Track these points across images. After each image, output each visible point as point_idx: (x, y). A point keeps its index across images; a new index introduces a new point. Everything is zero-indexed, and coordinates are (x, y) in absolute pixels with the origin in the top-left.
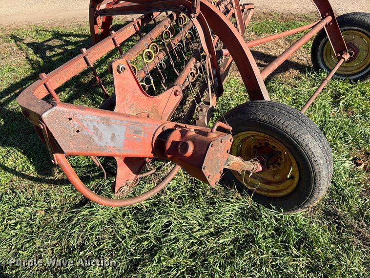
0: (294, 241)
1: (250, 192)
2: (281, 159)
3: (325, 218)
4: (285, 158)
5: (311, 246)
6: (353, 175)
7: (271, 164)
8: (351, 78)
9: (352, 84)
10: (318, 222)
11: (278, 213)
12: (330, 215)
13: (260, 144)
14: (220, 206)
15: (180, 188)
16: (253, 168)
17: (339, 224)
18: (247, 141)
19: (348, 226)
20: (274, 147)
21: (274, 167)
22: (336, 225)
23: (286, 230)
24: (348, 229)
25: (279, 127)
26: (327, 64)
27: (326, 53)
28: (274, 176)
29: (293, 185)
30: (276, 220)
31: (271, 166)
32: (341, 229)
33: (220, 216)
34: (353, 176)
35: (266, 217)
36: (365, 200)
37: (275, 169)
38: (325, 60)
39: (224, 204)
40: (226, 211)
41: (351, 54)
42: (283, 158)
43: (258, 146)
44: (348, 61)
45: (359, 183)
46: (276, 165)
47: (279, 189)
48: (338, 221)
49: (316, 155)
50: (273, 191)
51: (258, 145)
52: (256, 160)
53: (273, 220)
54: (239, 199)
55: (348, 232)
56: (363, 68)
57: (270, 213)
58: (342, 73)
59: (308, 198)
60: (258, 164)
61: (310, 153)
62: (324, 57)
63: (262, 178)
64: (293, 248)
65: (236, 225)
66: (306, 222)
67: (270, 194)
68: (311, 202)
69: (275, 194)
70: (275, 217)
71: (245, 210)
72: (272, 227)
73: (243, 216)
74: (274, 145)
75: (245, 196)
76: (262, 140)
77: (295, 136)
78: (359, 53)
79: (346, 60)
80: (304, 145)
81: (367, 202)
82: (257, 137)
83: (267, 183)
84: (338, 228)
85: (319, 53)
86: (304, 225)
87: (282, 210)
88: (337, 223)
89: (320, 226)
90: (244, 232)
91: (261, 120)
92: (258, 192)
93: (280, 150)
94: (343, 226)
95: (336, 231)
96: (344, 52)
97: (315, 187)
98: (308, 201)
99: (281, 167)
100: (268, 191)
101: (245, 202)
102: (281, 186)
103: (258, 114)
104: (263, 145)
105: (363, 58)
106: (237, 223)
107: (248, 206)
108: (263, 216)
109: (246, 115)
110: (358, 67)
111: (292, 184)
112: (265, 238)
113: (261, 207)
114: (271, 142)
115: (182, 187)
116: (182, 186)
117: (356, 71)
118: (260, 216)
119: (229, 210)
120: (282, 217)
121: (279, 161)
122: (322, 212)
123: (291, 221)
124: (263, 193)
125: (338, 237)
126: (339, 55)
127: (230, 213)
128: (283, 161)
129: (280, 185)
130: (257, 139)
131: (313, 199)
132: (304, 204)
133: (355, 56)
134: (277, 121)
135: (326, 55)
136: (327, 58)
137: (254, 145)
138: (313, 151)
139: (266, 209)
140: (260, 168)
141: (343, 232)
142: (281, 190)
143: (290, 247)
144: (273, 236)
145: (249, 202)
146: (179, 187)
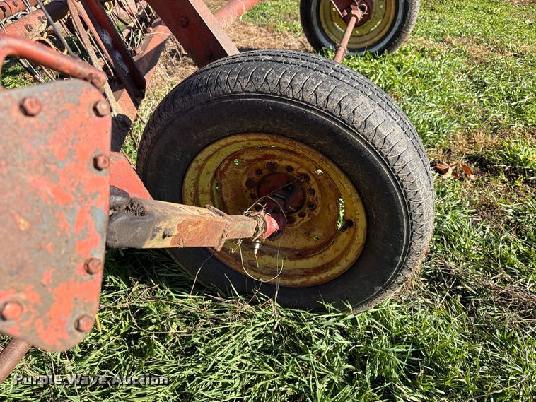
0: (398, 371)
1: (268, 289)
2: (313, 192)
3: (434, 291)
4: (320, 185)
5: (436, 367)
6: (443, 192)
7: (293, 212)
8: (373, 50)
9: (377, 59)
10: (426, 303)
11: (343, 317)
12: (439, 280)
13: (259, 172)
14: (209, 352)
15: (101, 341)
16: (257, 229)
17: (464, 293)
18: (227, 173)
19: (480, 290)
20: (290, 169)
21: (302, 215)
22: (459, 296)
23: (372, 351)
24: (482, 297)
25: (284, 98)
26: (332, 38)
27: (325, 19)
28: (308, 235)
29: (357, 241)
30: (344, 333)
31: (296, 215)
32: (470, 302)
33: (214, 376)
34: (444, 194)
35: (320, 336)
36: (484, 228)
37: (307, 219)
38: (326, 31)
39: (217, 341)
40: (228, 358)
41: (363, 9)
42: (315, 187)
43: (256, 178)
44: (362, 20)
45: (459, 201)
46: (306, 210)
47: (327, 259)
48: (459, 287)
49: (394, 142)
50: (318, 270)
51: (254, 176)
52: (258, 208)
53: (339, 338)
54: (251, 316)
55: (485, 302)
56: (386, 29)
57: (326, 323)
58: (358, 46)
59: (401, 259)
60: (267, 217)
61: (378, 142)
62: (324, 26)
63: (286, 249)
64: (404, 389)
65: (258, 385)
66: (403, 314)
67: (314, 278)
68: (410, 266)
69: (323, 275)
70: (338, 327)
71: (269, 336)
72: (341, 355)
73: (269, 352)
74: (288, 163)
75: (262, 301)
76: (258, 159)
77: (331, 106)
78: (374, 5)
79: (359, 20)
80: (359, 124)
81: (487, 231)
82: (246, 157)
83: (298, 255)
84: (464, 301)
85: (315, 22)
86: (402, 323)
87: (350, 307)
88: (458, 292)
89: (431, 310)
90: (284, 392)
91: (236, 95)
92: (287, 282)
93: (303, 171)
94: (473, 294)
95: (464, 310)
96: (352, 6)
97: (410, 226)
98: (403, 266)
99: (318, 210)
100: (307, 273)
101: (265, 318)
102: (330, 254)
103: (223, 79)
104: (266, 171)
105: (381, 13)
106: (259, 378)
107: (275, 323)
108: (314, 337)
109: (194, 96)
110: (379, 30)
111: (353, 238)
112: (336, 391)
113: (304, 314)
114: (279, 158)
115: (105, 337)
116: (105, 333)
117: (377, 38)
118: (307, 339)
119: (233, 352)
120: (354, 321)
121: (309, 198)
122: (422, 279)
123: (373, 323)
124: (297, 281)
125: (476, 321)
126: (346, 13)
127: (238, 358)
128: (317, 194)
129: (328, 251)
130: (249, 162)
131: (413, 257)
132: (396, 276)
133: (369, 11)
134: (276, 81)
135: (325, 22)
136: (328, 27)
137: (246, 178)
138: (385, 133)
139: (314, 316)
140: (274, 225)
141: (477, 306)
142: (332, 261)
143: (396, 388)
144: (350, 378)
145: (275, 312)
146: (97, 338)
